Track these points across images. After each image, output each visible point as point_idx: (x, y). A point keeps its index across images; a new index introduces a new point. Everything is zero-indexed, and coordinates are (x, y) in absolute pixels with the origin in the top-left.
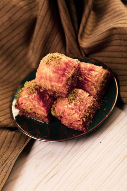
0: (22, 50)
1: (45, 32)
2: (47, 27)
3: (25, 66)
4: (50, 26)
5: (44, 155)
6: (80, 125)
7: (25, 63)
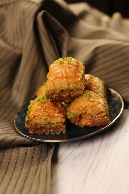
0: (6, 92)
1: (32, 65)
2: (33, 60)
3: (11, 107)
4: (36, 58)
5: (76, 157)
6: (104, 116)
7: (11, 104)
